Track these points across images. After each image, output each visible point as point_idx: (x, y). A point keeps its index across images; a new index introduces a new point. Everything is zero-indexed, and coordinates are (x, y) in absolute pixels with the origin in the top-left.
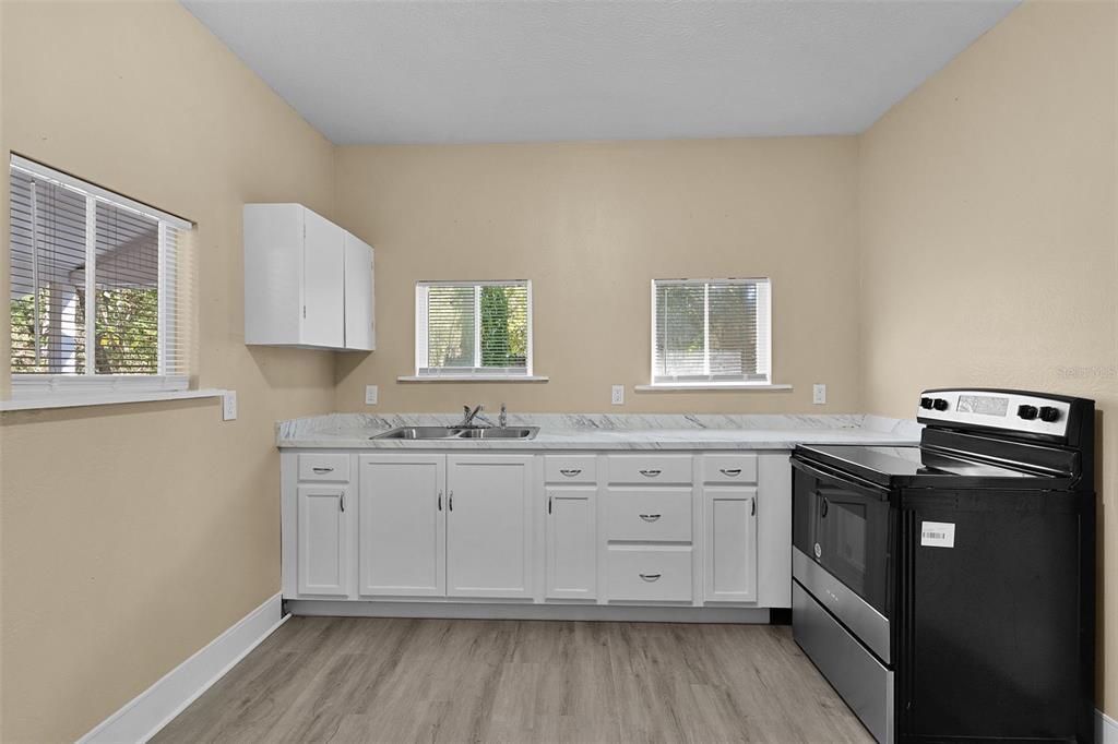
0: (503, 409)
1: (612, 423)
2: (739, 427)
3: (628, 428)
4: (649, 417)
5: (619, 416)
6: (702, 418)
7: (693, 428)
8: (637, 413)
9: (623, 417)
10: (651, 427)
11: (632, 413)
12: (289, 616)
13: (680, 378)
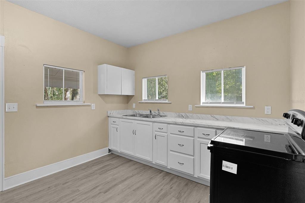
0: (158, 110)
1: (188, 116)
2: (231, 121)
3: (192, 118)
4: (199, 115)
5: (190, 114)
6: (217, 117)
7: (213, 120)
8: (195, 114)
9: (191, 114)
10: (200, 118)
11: (194, 113)
12: (111, 153)
13: (211, 103)
